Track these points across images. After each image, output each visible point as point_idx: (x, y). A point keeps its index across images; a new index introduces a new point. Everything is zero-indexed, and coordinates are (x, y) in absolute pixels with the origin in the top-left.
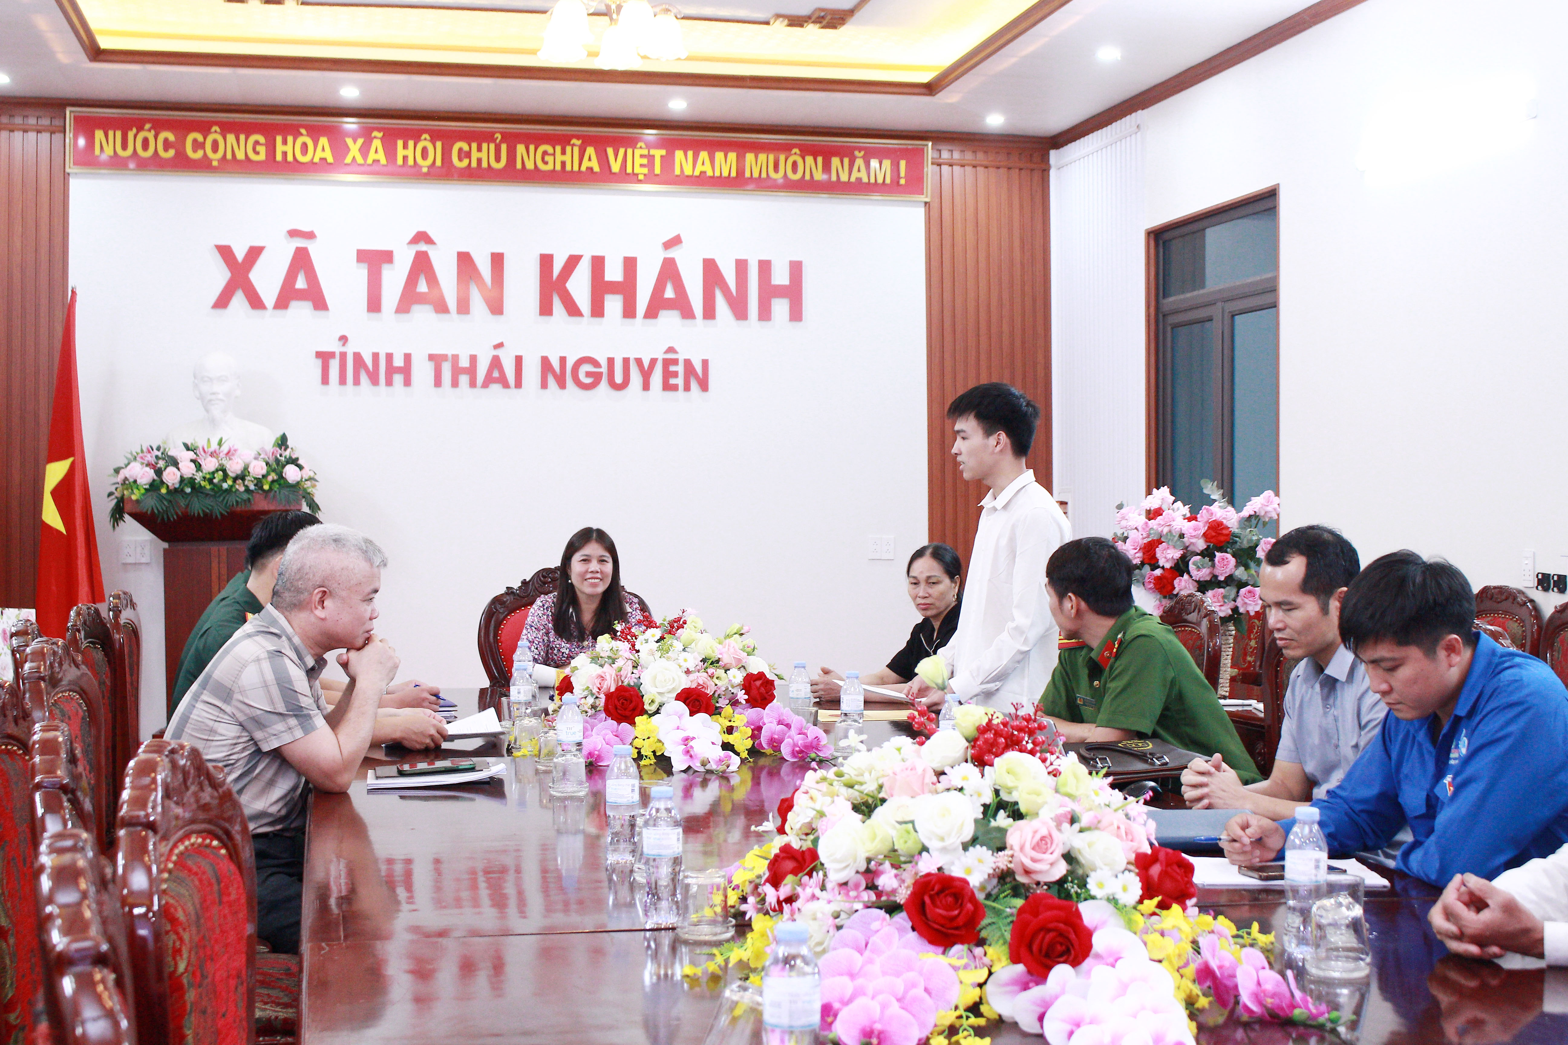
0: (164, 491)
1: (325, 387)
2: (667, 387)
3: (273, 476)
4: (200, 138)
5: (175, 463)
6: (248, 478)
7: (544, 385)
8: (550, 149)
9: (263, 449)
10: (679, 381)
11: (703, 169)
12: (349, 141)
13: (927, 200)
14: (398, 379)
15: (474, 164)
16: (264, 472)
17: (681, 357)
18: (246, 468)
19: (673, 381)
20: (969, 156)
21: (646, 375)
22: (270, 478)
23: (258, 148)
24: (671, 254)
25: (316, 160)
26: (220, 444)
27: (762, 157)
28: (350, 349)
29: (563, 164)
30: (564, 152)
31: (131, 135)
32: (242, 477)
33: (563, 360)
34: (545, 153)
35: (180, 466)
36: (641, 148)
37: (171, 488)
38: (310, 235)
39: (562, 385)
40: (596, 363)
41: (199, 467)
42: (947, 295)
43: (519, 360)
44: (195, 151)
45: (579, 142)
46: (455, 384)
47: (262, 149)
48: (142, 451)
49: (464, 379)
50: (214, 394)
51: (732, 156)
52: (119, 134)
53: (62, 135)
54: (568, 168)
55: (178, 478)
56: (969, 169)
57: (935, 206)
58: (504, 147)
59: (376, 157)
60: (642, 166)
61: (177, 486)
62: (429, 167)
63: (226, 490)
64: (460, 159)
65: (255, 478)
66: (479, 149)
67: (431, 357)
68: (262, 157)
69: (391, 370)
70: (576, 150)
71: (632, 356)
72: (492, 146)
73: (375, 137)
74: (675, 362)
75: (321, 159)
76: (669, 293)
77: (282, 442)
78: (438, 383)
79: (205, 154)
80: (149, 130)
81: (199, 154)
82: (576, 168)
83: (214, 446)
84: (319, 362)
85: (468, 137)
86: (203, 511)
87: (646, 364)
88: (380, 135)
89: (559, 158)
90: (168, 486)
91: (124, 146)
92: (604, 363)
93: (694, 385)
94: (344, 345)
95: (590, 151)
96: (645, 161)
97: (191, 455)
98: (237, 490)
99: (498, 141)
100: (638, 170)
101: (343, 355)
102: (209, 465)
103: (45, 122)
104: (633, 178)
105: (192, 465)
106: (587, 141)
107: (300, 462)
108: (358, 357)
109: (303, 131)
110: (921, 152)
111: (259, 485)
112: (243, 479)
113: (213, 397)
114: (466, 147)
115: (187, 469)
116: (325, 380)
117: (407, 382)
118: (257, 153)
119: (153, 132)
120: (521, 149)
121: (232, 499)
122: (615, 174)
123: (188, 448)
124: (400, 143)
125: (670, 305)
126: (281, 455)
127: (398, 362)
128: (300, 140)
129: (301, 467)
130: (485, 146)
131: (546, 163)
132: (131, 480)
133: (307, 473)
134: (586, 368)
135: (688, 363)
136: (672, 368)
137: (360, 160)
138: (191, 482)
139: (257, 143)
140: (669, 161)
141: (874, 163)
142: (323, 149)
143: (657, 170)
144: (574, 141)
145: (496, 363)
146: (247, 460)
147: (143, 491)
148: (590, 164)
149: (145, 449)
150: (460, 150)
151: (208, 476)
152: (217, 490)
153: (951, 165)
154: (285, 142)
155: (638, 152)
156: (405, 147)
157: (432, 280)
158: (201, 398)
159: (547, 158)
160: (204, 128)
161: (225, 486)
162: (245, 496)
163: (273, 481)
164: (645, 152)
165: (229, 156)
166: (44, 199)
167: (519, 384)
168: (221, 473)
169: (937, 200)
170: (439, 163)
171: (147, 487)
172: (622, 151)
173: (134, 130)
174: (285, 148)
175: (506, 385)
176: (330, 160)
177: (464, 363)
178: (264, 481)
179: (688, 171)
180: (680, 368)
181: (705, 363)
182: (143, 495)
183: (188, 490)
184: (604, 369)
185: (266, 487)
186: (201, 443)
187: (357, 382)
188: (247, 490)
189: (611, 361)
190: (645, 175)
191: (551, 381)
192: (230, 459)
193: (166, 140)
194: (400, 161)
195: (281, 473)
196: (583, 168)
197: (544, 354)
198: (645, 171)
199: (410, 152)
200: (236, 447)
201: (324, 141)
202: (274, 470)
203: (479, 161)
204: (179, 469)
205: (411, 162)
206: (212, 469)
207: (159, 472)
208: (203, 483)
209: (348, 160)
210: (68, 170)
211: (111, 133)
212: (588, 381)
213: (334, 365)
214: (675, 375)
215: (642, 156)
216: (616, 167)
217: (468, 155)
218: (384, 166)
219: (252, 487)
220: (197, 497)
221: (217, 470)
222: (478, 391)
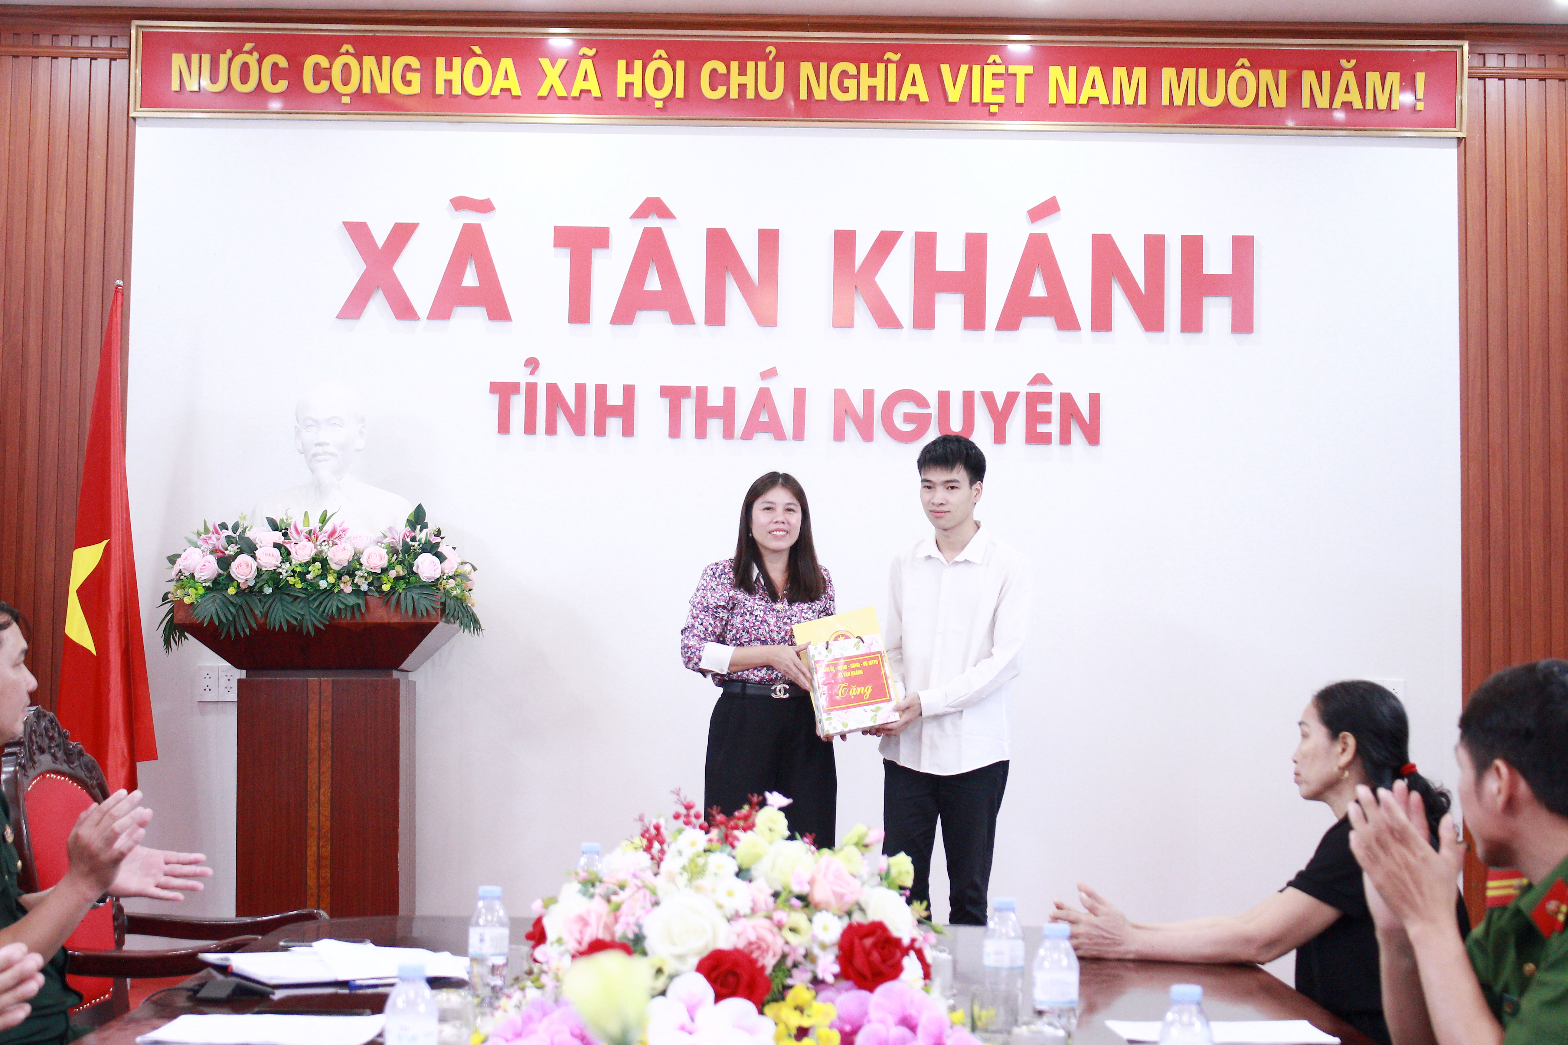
0: (232, 591)
1: (504, 437)
2: (1035, 438)
3: (399, 570)
4: (324, 62)
5: (250, 549)
6: (359, 573)
7: (839, 435)
8: (851, 68)
9: (390, 529)
10: (1053, 428)
11: (1094, 93)
12: (545, 63)
13: (1461, 135)
14: (614, 424)
15: (734, 94)
16: (384, 563)
17: (1056, 391)
18: (357, 558)
19: (1042, 428)
20: (1533, 62)
21: (1000, 418)
22: (393, 574)
23: (410, 76)
24: (1040, 228)
25: (496, 92)
26: (324, 520)
27: (1189, 73)
28: (542, 380)
29: (872, 90)
30: (872, 74)
31: (224, 59)
32: (350, 571)
33: (869, 395)
34: (844, 74)
35: (256, 552)
36: (994, 62)
37: (243, 587)
38: (485, 206)
39: (867, 435)
40: (921, 401)
41: (286, 555)
42: (1495, 290)
43: (800, 395)
44: (316, 83)
45: (896, 57)
46: (701, 432)
47: (415, 78)
48: (206, 530)
49: (715, 426)
50: (319, 444)
51: (1140, 73)
52: (206, 58)
53: (127, 61)
54: (880, 97)
55: (254, 573)
56: (1533, 84)
57: (1475, 144)
58: (780, 66)
59: (586, 86)
60: (994, 90)
61: (252, 583)
62: (665, 100)
63: (325, 591)
64: (713, 88)
65: (371, 574)
66: (743, 72)
67: (665, 391)
68: (415, 88)
69: (604, 411)
70: (892, 68)
71: (977, 390)
72: (762, 65)
73: (584, 56)
74: (1047, 398)
75: (502, 90)
76: (1038, 289)
77: (418, 519)
78: (675, 431)
79: (331, 85)
80: (250, 52)
81: (324, 86)
82: (892, 97)
83: (315, 524)
84: (495, 399)
85: (726, 53)
86: (288, 622)
87: (1000, 401)
88: (591, 52)
89: (866, 81)
90: (239, 584)
91: (214, 79)
92: (933, 401)
93: (1076, 434)
94: (532, 373)
95: (914, 69)
96: (1000, 84)
97: (278, 537)
98: (341, 591)
99: (771, 58)
100: (989, 98)
101: (532, 389)
102: (303, 552)
103: (103, 43)
104: (983, 111)
105: (276, 552)
106: (909, 55)
107: (442, 549)
108: (553, 390)
109: (477, 49)
110: (1452, 57)
111: (376, 584)
112: (352, 575)
113: (319, 449)
114: (721, 68)
115: (269, 558)
116: (504, 427)
117: (628, 431)
118: (408, 83)
119: (256, 55)
120: (806, 68)
121: (332, 605)
122: (954, 104)
123: (274, 526)
124: (622, 64)
125: (1038, 308)
126: (413, 539)
127: (615, 398)
128: (472, 62)
129: (441, 558)
130: (751, 65)
131: (845, 90)
132: (187, 574)
133: (450, 567)
134: (909, 407)
135: (1067, 400)
136: (1042, 408)
137: (561, 91)
138: (275, 575)
139: (408, 68)
140: (1037, 81)
141: (1373, 77)
142: (506, 77)
143: (1020, 98)
144: (889, 55)
145: (764, 399)
146: (360, 546)
147: (201, 591)
148: (913, 91)
149: (211, 529)
150: (714, 71)
151: (298, 569)
152: (311, 589)
153: (1502, 79)
154: (449, 67)
155: (989, 70)
156: (629, 70)
157: (669, 274)
158: (303, 452)
159: (847, 82)
160: (331, 48)
161: (323, 584)
162: (352, 601)
163: (398, 579)
164: (1001, 69)
165: (366, 89)
166: (98, 156)
167: (799, 434)
168: (318, 565)
169: (1478, 135)
170: (680, 93)
171: (209, 584)
172: (964, 68)
173: (229, 53)
174: (449, 75)
175: (780, 435)
176: (516, 91)
177: (715, 399)
178: (384, 578)
179: (1069, 97)
180: (1054, 409)
181: (1095, 399)
182: (202, 596)
183: (268, 590)
184: (933, 410)
185: (386, 588)
186: (295, 518)
187: (551, 429)
188: (357, 591)
189: (944, 397)
190: (1000, 105)
191: (850, 430)
192: (334, 544)
193: (275, 65)
194: (621, 93)
195: (411, 566)
196: (903, 97)
197: (839, 387)
198: (1000, 99)
199: (636, 78)
200: (344, 526)
201: (507, 63)
202: (401, 563)
203: (742, 87)
204: (254, 557)
205: (637, 93)
206: (307, 558)
207: (225, 562)
208: (292, 580)
209: (543, 91)
210: (133, 114)
211: (195, 57)
212: (908, 428)
213: (518, 404)
214: (1046, 418)
215: (995, 76)
216: (954, 94)
217: (725, 80)
218: (596, 98)
219: (364, 587)
220: (281, 600)
221: (314, 560)
222: (737, 444)
